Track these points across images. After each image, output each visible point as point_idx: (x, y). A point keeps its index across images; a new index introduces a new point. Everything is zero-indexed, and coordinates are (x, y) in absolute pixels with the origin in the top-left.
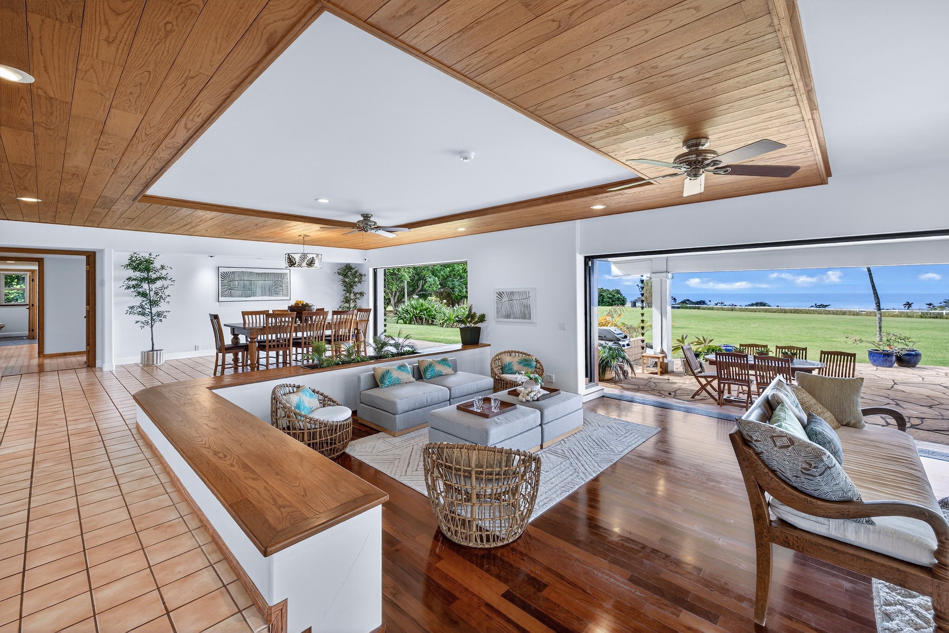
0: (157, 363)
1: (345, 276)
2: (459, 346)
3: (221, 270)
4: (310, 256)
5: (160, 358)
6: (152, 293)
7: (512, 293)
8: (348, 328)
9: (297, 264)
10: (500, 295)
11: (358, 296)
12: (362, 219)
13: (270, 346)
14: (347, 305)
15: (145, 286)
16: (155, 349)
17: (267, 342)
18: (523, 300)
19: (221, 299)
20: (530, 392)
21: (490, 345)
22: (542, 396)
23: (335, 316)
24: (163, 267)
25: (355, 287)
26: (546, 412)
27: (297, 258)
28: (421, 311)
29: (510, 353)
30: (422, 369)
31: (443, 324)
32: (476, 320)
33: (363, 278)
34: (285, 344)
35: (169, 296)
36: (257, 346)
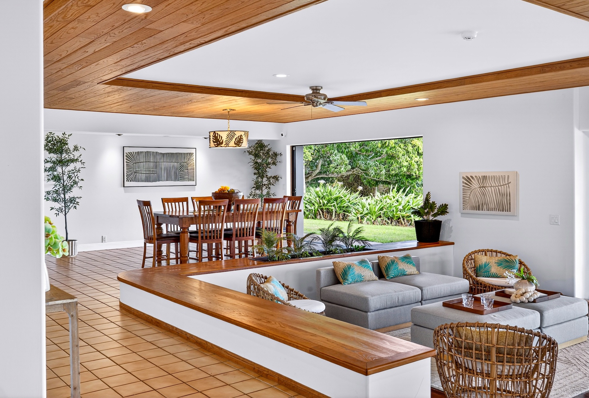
0: (72, 255)
1: (256, 156)
2: (415, 243)
3: (127, 150)
4: (238, 134)
5: (75, 249)
6: (65, 178)
7: (485, 178)
8: (280, 219)
9: (224, 143)
10: (468, 180)
11: (272, 180)
12: (311, 92)
13: (202, 237)
14: (258, 192)
15: (59, 169)
16: (69, 239)
17: (200, 233)
18: (500, 187)
19: (127, 184)
20: (525, 293)
21: (453, 244)
22: (539, 298)
23: (267, 205)
24: (76, 148)
25: (268, 170)
26: (546, 314)
27: (224, 136)
28: (329, 201)
29: (485, 252)
30: (383, 267)
31: (362, 218)
32: (436, 211)
33: (279, 158)
34: (214, 236)
35: (82, 180)
36: (189, 237)
